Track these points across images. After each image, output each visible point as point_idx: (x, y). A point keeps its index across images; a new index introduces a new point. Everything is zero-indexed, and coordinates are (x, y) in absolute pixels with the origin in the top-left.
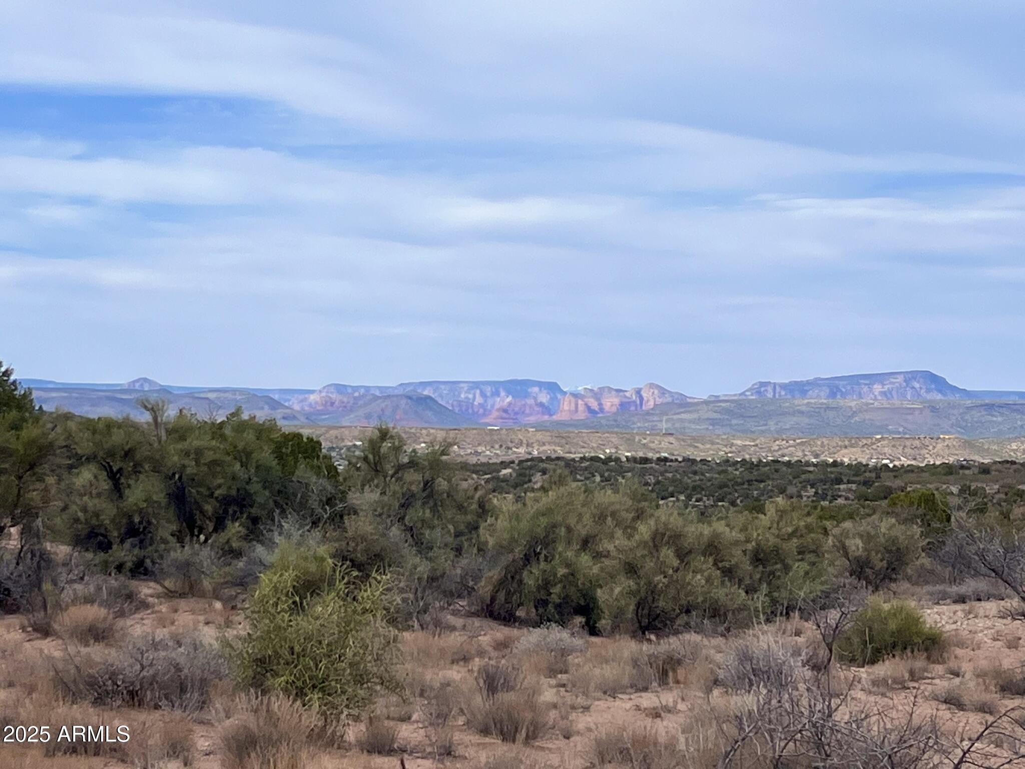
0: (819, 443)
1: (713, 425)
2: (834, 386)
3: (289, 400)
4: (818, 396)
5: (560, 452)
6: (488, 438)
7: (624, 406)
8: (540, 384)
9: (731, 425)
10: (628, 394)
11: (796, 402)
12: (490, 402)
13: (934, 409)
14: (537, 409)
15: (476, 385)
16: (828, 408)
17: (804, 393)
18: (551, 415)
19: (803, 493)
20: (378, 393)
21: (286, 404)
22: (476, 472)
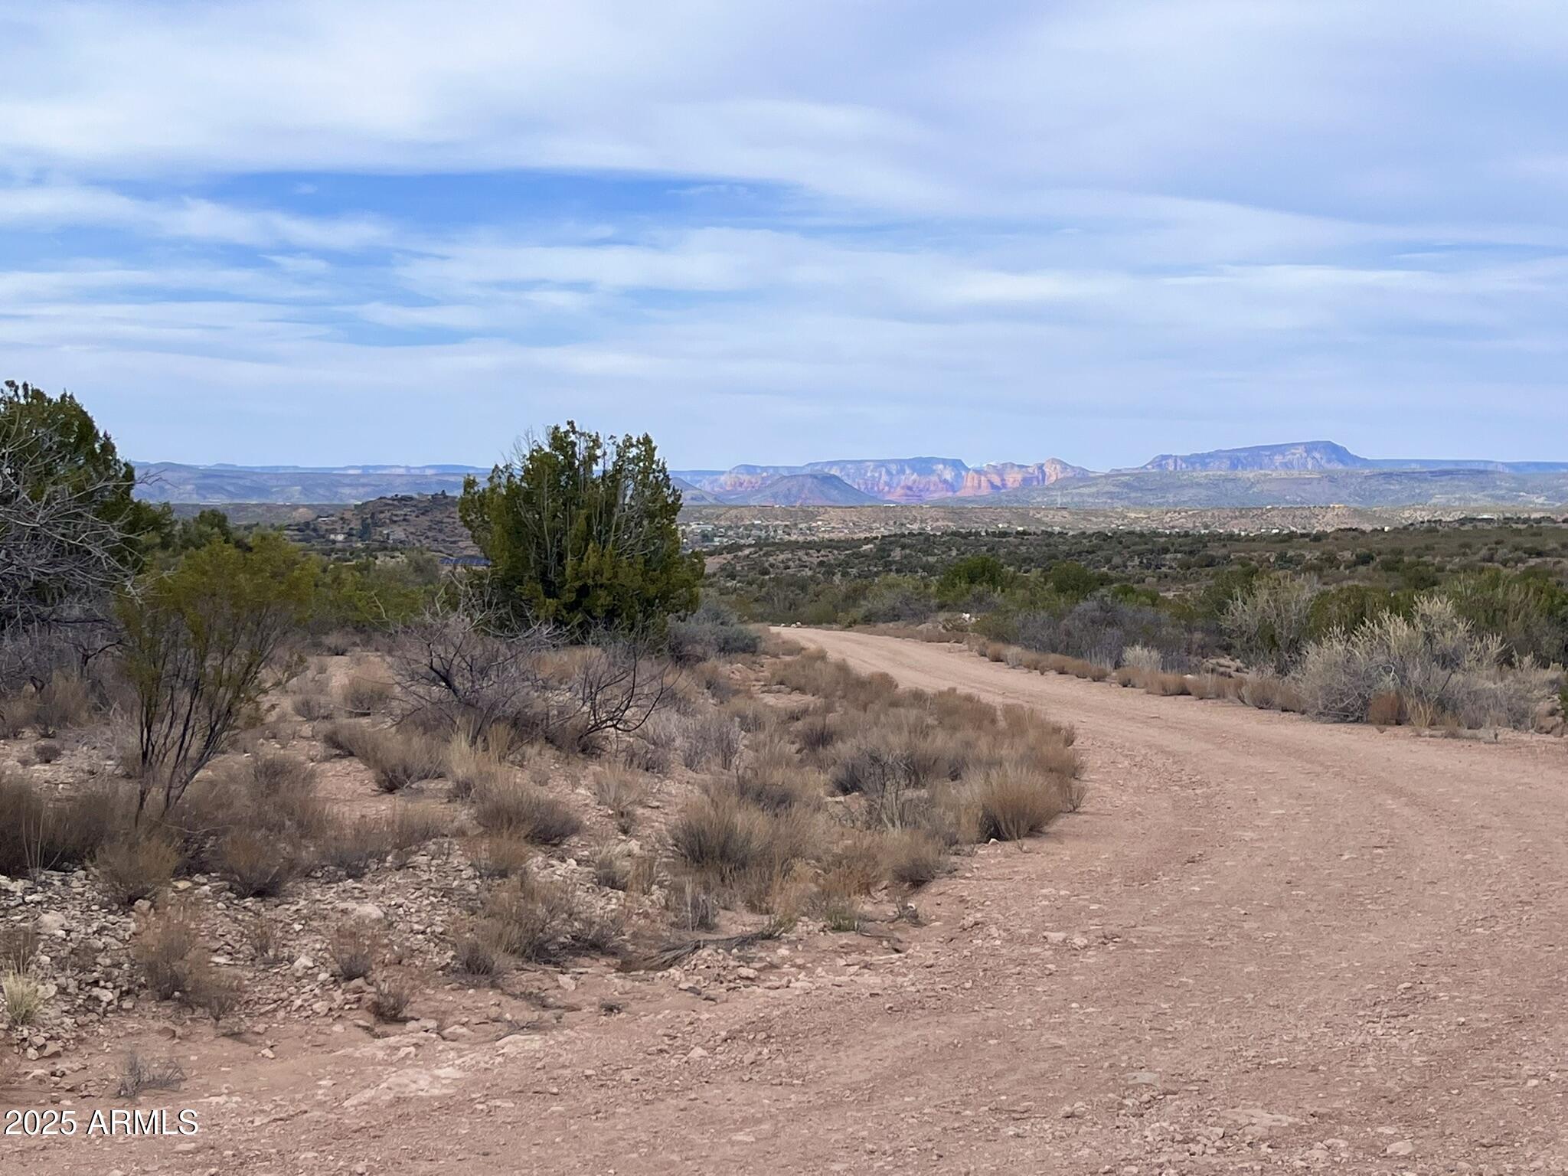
0: (1210, 514)
1: (1112, 498)
2: (1237, 459)
3: (700, 481)
4: (1219, 469)
5: (953, 527)
6: (883, 515)
7: (1026, 481)
8: (944, 462)
9: (1129, 498)
10: (1030, 470)
11: (1195, 474)
12: (895, 481)
13: (1332, 480)
14: (940, 486)
15: (881, 464)
16: (1226, 480)
17: (1205, 465)
18: (955, 492)
19: (1129, 563)
20: (786, 474)
21: (697, 486)
22: (837, 548)
